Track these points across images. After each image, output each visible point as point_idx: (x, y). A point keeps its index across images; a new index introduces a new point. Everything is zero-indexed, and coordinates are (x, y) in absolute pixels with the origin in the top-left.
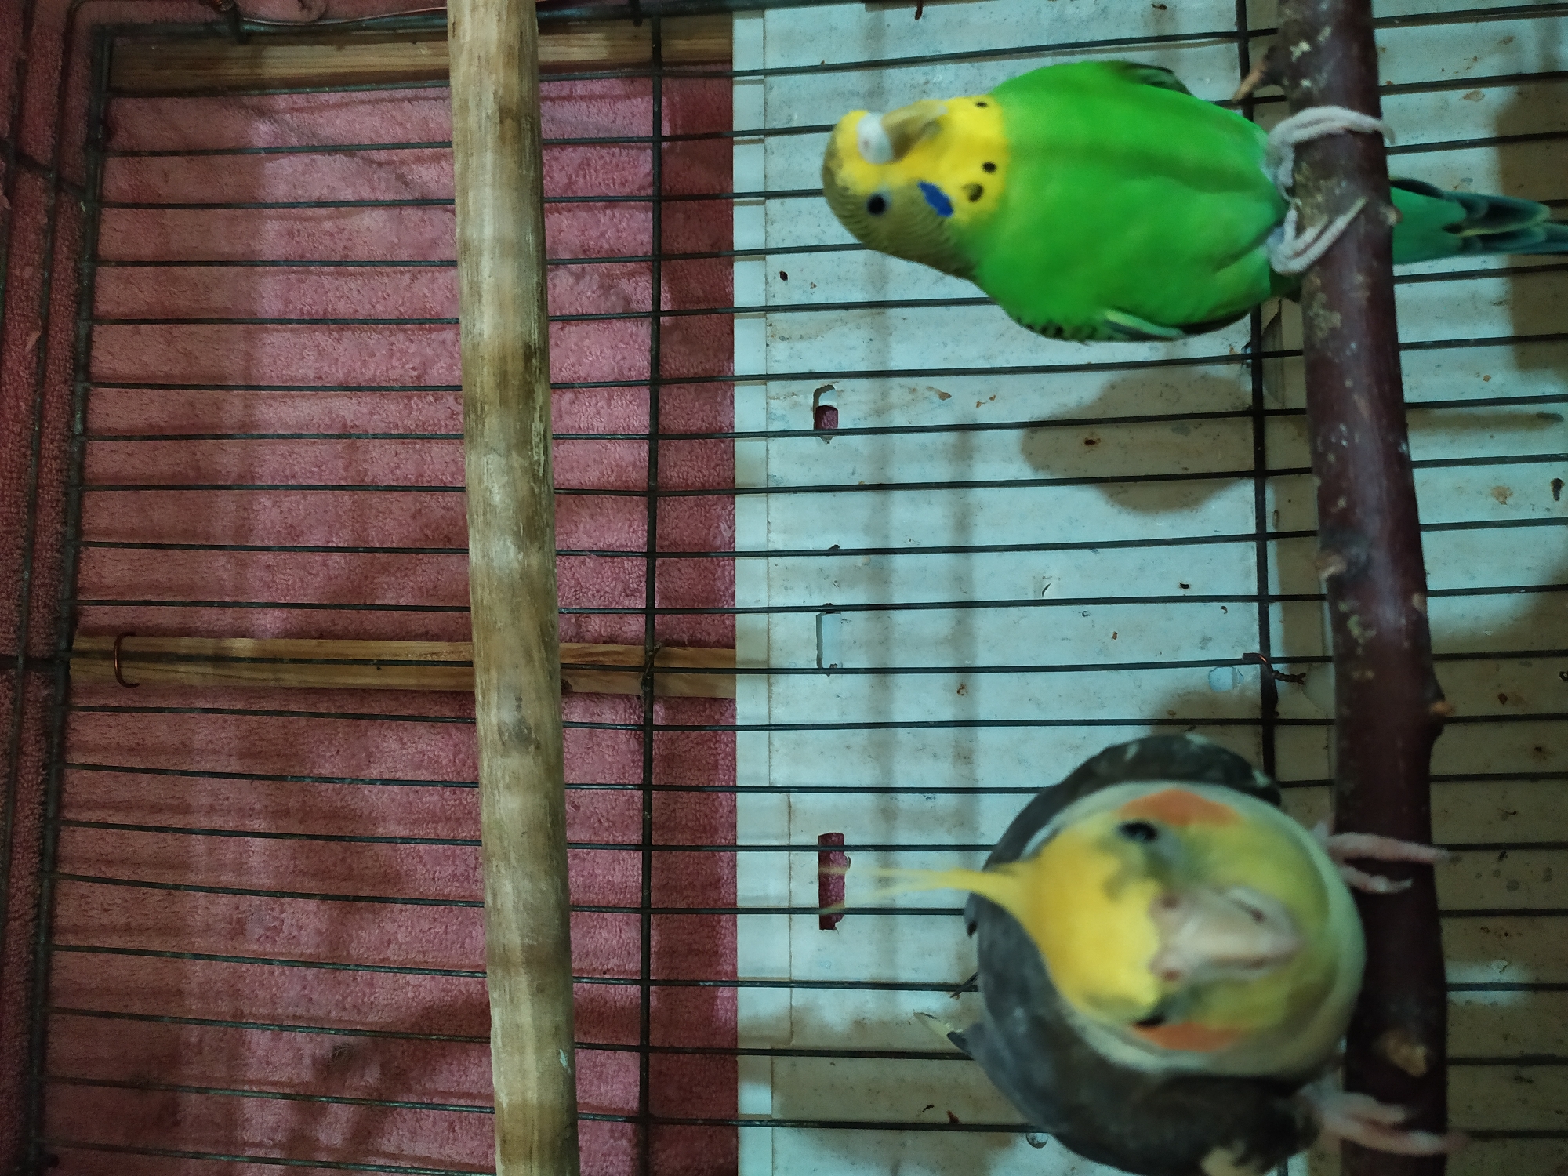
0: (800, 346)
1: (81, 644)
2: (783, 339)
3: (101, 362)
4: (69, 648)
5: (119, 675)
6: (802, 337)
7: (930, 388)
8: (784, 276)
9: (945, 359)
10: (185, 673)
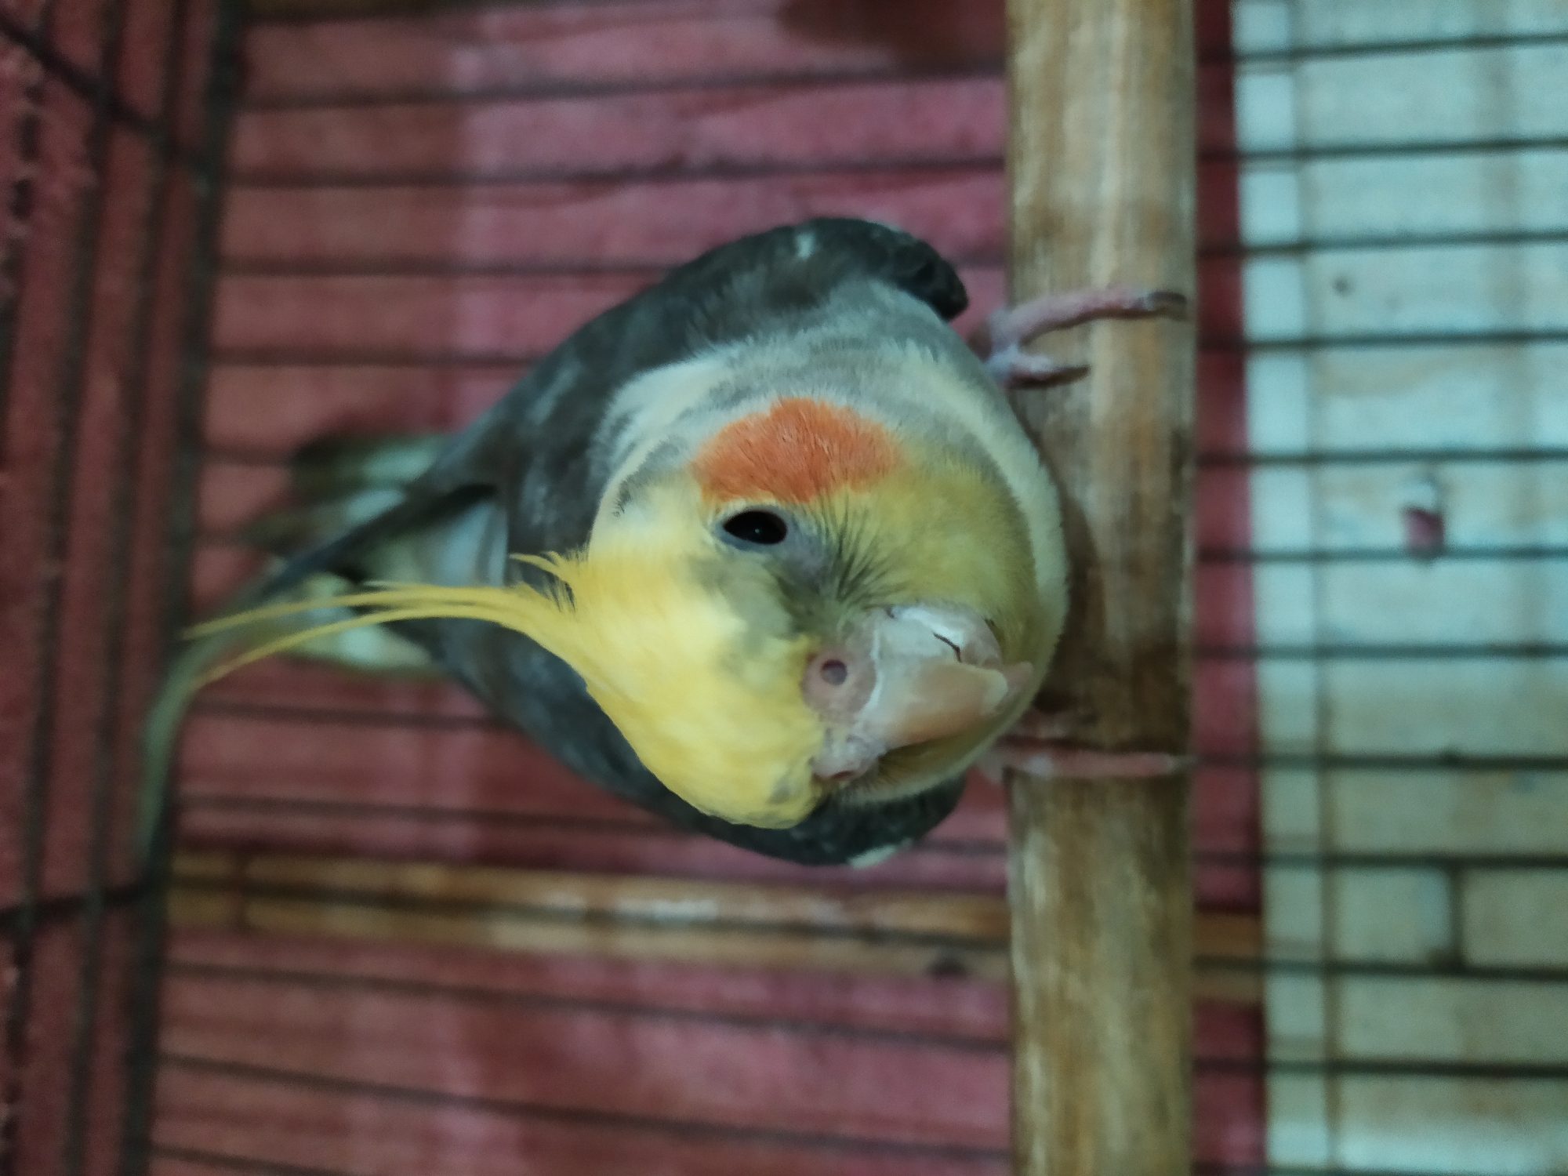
4: (166, 872)
8: (1342, 286)
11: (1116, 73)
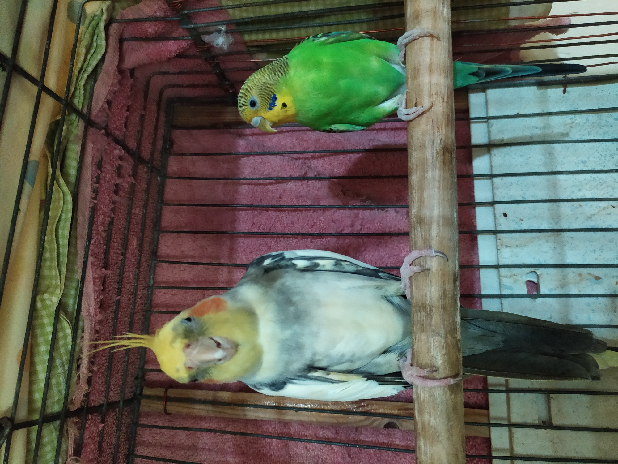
0: (517, 250)
1: (147, 391)
2: (507, 247)
3: (162, 250)
4: (141, 394)
5: (165, 409)
6: (517, 246)
7: (589, 274)
8: (505, 215)
9: (596, 259)
10: (199, 410)
11: (437, 184)
